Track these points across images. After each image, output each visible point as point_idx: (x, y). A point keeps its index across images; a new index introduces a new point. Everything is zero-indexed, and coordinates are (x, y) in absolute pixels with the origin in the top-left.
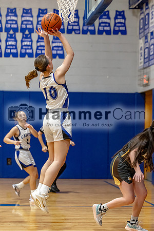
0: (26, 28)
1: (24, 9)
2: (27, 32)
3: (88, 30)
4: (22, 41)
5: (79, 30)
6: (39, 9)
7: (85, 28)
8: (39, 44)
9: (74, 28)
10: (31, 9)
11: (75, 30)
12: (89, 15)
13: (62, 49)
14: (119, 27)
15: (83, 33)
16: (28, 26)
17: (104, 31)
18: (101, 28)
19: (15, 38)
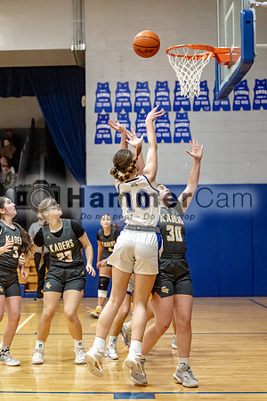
0: (142, 107)
1: (138, 83)
2: (143, 111)
3: (220, 105)
4: (137, 123)
5: (209, 105)
6: (158, 82)
7: (217, 103)
8: (158, 126)
9: (203, 103)
10: (147, 83)
11: (203, 106)
12: (221, 87)
13: (188, 131)
14: (260, 99)
15: (214, 110)
16: (144, 104)
17: (241, 105)
18: (237, 103)
19: (128, 119)
